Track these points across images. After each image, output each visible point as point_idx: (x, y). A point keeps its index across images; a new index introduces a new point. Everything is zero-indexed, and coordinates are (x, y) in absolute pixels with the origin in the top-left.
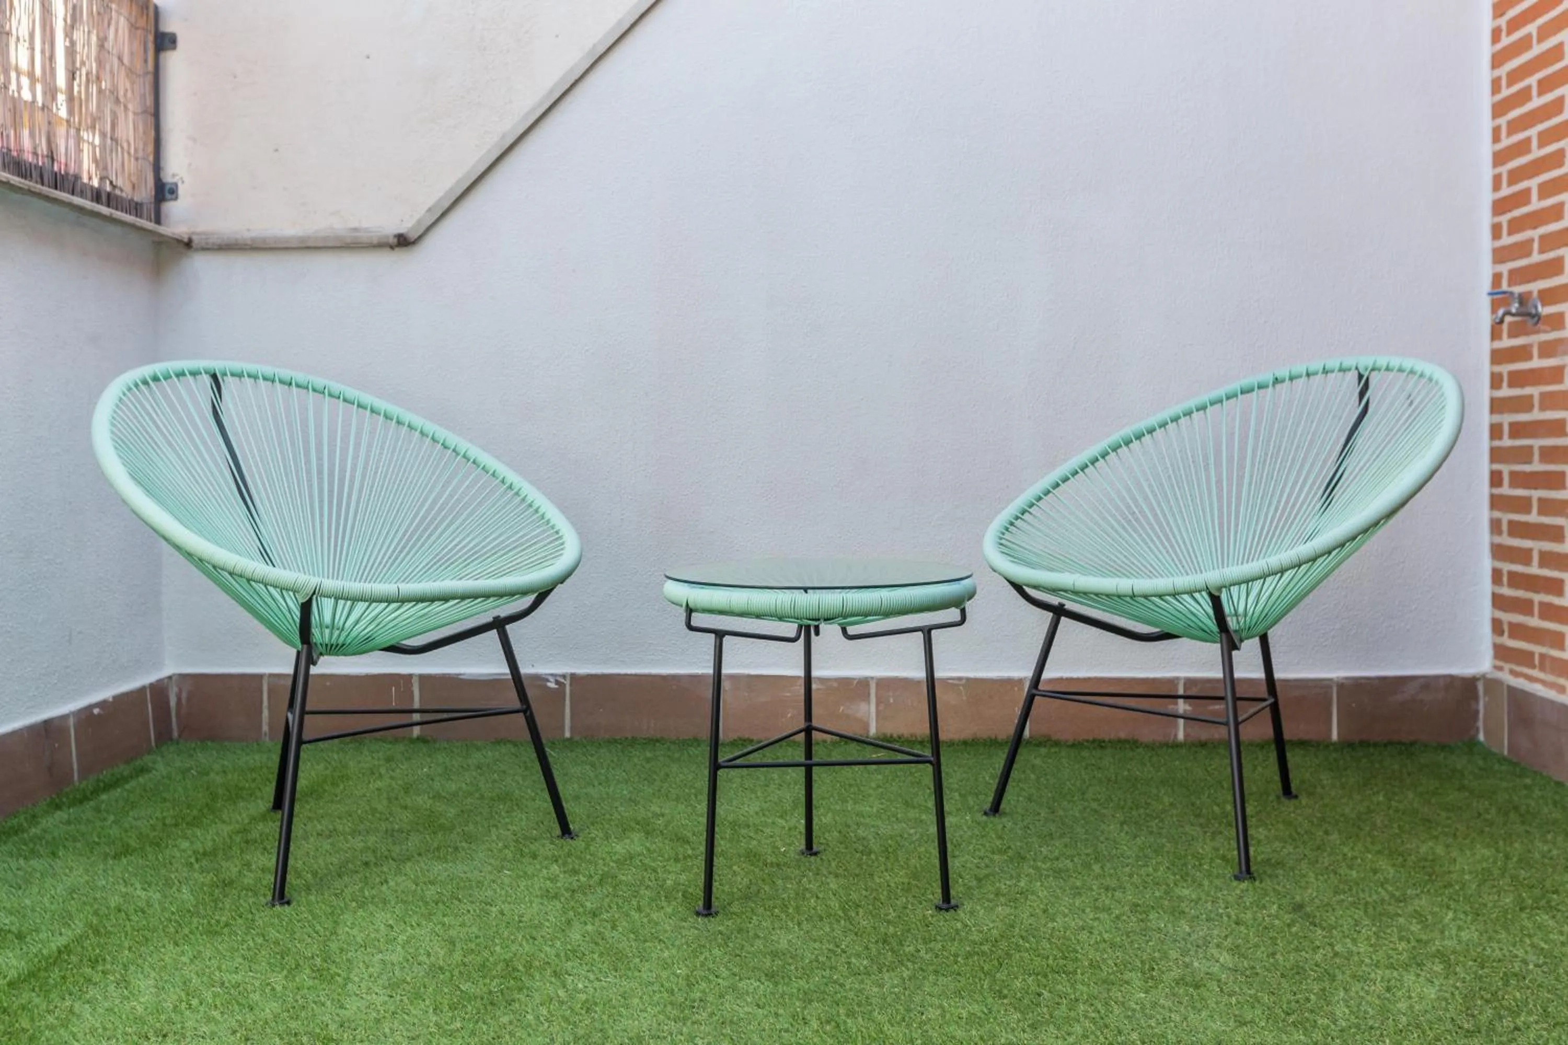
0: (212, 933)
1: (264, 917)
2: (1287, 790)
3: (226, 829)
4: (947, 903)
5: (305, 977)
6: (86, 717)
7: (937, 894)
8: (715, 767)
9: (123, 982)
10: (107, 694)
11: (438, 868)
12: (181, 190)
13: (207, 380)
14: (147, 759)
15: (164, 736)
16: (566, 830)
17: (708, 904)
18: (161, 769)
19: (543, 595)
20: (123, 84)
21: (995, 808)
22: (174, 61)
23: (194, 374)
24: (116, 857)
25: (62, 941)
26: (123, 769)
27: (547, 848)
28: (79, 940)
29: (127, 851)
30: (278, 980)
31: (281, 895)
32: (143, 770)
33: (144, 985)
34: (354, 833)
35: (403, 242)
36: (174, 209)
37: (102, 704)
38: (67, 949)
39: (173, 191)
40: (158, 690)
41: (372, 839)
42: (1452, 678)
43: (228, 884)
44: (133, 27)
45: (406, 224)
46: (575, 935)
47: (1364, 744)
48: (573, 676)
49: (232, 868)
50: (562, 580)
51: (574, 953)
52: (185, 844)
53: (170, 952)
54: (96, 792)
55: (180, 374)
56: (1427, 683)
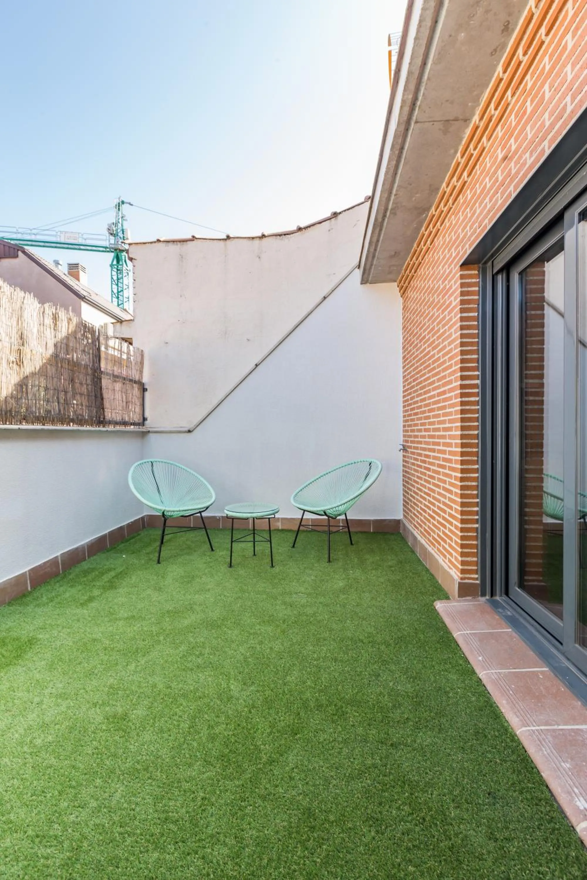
0: (146, 569)
1: (155, 566)
2: (352, 544)
3: (152, 548)
4: (272, 566)
5: (160, 577)
6: (129, 525)
7: (271, 565)
8: (232, 542)
9: (131, 578)
10: (132, 520)
11: (188, 557)
12: (148, 419)
13: (150, 463)
14: (140, 532)
15: (144, 527)
16: (212, 550)
17: (231, 565)
18: (142, 534)
19: (207, 508)
20: (137, 401)
21: (293, 546)
22: (147, 394)
23: (148, 462)
24: (132, 554)
25: (121, 570)
26: (136, 534)
27: (208, 553)
28: (124, 570)
29: (133, 553)
30: (155, 578)
31: (159, 562)
32: (139, 535)
33: (134, 578)
34: (175, 549)
35: (189, 431)
36: (146, 423)
37: (131, 522)
38: (121, 572)
39: (147, 419)
40: (143, 518)
41: (177, 551)
42: (395, 520)
43: (150, 559)
44: (138, 389)
45: (190, 426)
46: (206, 571)
47: (377, 532)
48: (222, 517)
49: (151, 556)
50: (211, 505)
51: (205, 574)
52: (144, 551)
53: (139, 572)
54: (130, 539)
55: (145, 463)
56: (390, 521)
